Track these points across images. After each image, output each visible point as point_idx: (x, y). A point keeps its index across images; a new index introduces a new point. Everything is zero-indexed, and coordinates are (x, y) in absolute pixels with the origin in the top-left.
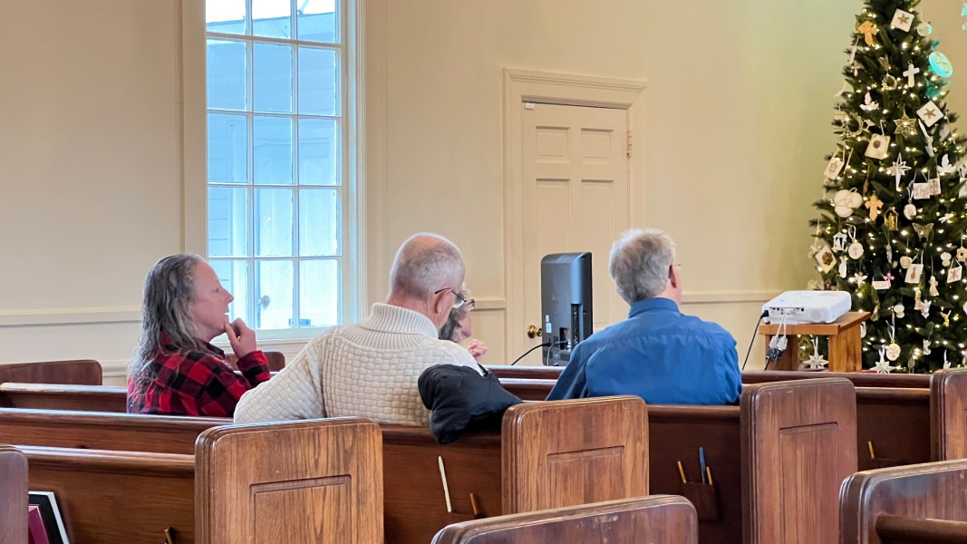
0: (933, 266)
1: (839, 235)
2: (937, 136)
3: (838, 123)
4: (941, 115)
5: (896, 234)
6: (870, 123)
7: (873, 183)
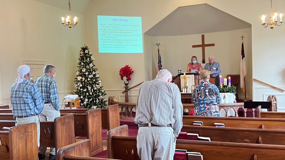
0: (92, 87)
1: (78, 83)
2: (92, 69)
3: (78, 66)
4: (93, 65)
5: (87, 83)
6: (82, 66)
7: (83, 76)
